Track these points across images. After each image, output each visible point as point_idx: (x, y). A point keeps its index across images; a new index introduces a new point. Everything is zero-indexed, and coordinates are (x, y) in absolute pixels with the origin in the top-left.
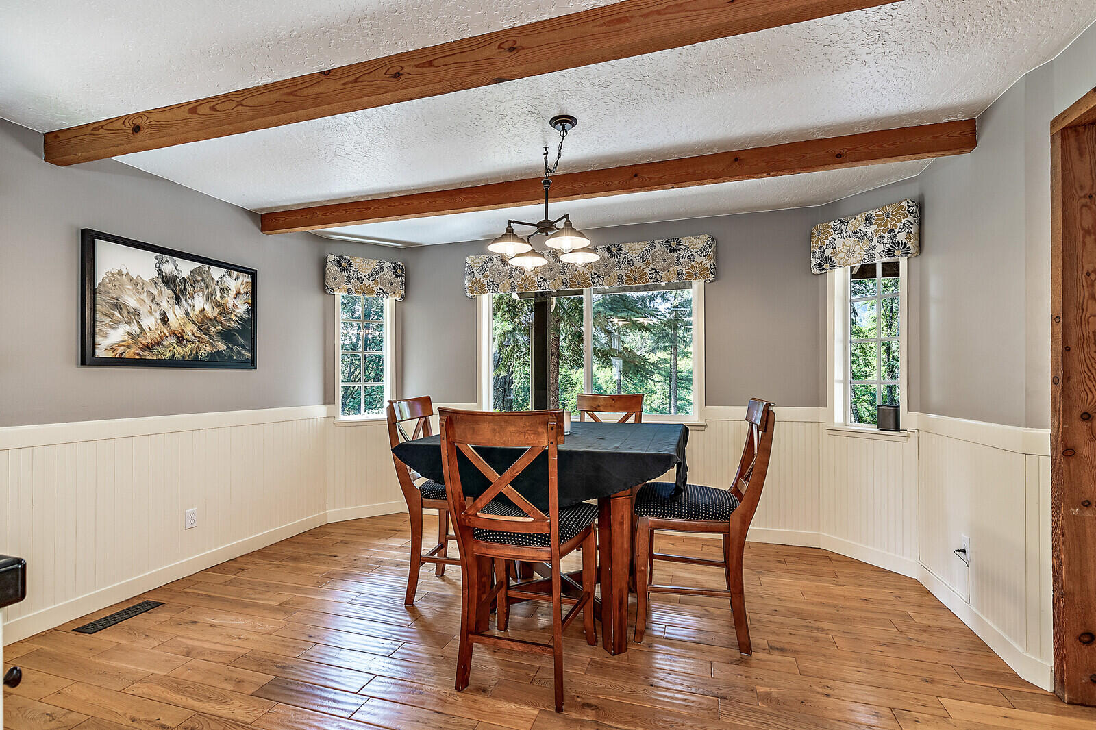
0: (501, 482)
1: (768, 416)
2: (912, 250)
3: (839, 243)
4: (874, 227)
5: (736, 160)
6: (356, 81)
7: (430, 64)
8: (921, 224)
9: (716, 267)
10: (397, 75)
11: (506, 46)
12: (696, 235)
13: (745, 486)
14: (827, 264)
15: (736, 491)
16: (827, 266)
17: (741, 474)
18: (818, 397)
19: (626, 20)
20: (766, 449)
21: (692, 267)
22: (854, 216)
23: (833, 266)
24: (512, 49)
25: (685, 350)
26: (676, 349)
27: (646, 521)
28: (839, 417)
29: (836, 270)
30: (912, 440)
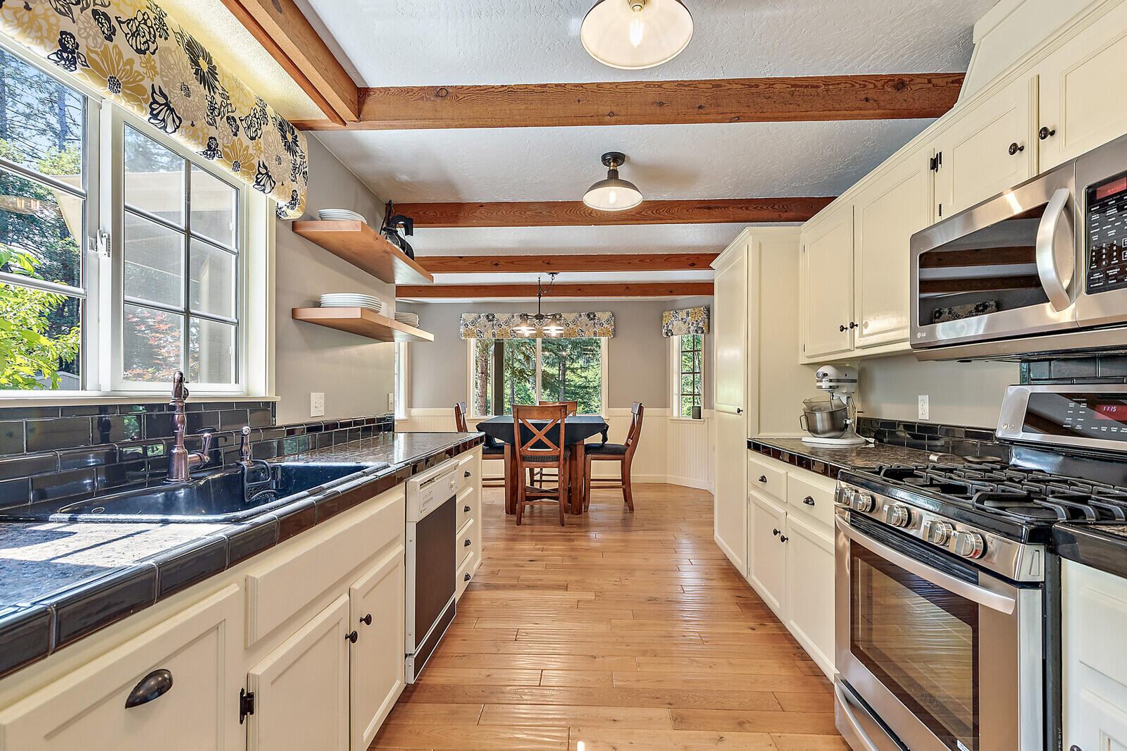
0: (540, 435)
1: (641, 409)
2: (705, 331)
3: (675, 323)
4: (690, 318)
5: (627, 288)
6: (476, 263)
7: (512, 263)
8: (709, 319)
9: (614, 330)
10: (497, 265)
11: (546, 262)
12: (604, 311)
13: (630, 442)
14: (670, 333)
15: (627, 444)
16: (669, 334)
17: (629, 437)
18: (665, 403)
19: (594, 261)
20: (640, 423)
21: (602, 330)
22: (682, 310)
23: (672, 335)
24: (548, 264)
25: (572, 367)
26: (565, 365)
27: (589, 456)
28: (675, 414)
29: (674, 336)
30: (706, 423)
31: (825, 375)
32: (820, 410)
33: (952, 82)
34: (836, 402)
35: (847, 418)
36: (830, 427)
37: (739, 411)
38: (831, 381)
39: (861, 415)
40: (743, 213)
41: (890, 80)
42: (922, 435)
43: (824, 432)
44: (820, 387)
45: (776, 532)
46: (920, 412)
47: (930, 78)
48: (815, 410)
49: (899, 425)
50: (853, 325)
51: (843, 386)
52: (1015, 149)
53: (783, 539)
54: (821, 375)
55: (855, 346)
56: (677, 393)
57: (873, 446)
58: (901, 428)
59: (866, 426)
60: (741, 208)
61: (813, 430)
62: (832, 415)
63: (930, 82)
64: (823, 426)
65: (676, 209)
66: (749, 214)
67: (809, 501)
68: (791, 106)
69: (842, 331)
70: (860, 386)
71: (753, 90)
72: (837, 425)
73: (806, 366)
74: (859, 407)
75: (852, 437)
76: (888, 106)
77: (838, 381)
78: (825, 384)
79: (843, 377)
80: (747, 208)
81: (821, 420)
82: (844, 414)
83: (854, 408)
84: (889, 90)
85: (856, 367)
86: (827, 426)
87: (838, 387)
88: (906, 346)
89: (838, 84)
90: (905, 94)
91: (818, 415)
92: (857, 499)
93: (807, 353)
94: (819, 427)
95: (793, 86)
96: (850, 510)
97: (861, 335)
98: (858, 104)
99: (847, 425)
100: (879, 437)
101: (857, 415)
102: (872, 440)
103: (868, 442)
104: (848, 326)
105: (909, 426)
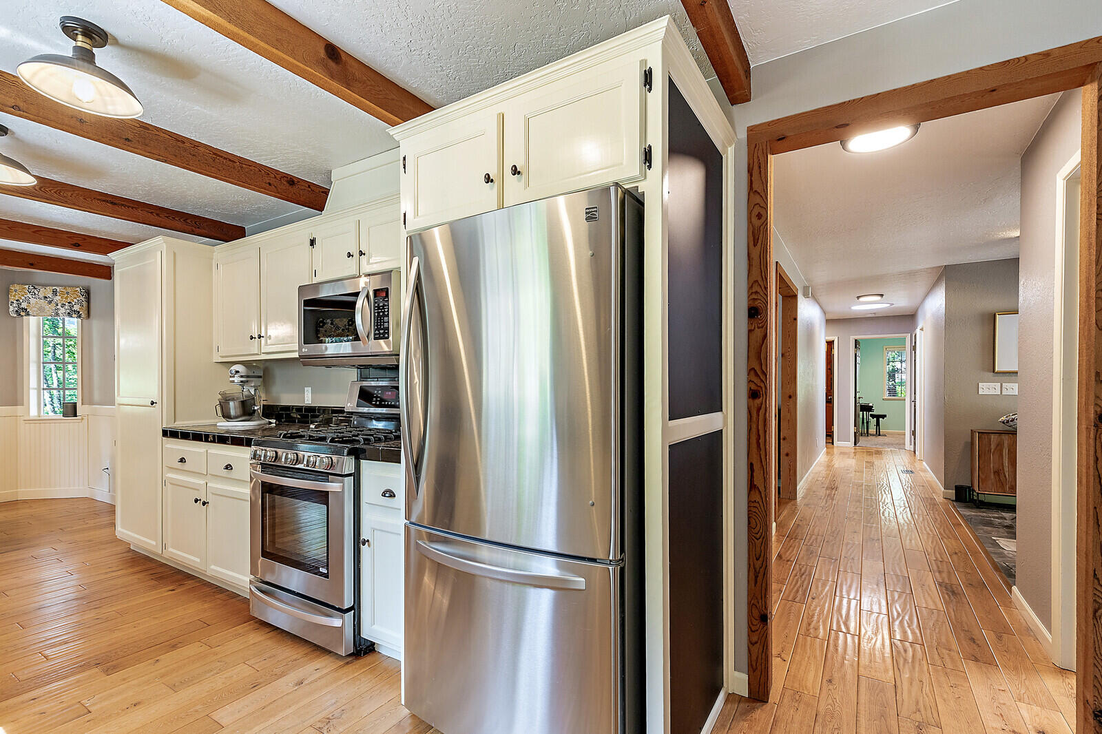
2: (83, 316)
3: (32, 301)
4: (58, 297)
8: (89, 303)
14: (22, 312)
16: (23, 314)
18: (17, 399)
22: (45, 286)
23: (27, 314)
28: (33, 412)
29: (31, 318)
30: (85, 421)
31: (237, 372)
32: (233, 400)
33: (322, 192)
34: (246, 393)
35: (255, 405)
36: (241, 413)
37: (152, 403)
38: (242, 377)
39: (265, 403)
40: (154, 218)
41: (284, 177)
42: (308, 414)
43: (236, 417)
44: (233, 382)
45: (196, 501)
46: (306, 399)
47: (310, 185)
48: (229, 400)
49: (293, 409)
50: (260, 337)
51: (252, 381)
52: (349, 255)
53: (204, 504)
54: (233, 372)
55: (262, 351)
56: (36, 387)
57: (274, 425)
58: (294, 411)
59: (269, 411)
60: (151, 213)
61: (227, 416)
62: (243, 403)
63: (309, 187)
64: (236, 412)
65: (70, 194)
66: (161, 221)
67: (228, 467)
68: (213, 169)
69: (251, 339)
70: (264, 382)
71: (180, 144)
72: (247, 410)
73: (220, 365)
74: (263, 396)
75: (259, 420)
76: (284, 194)
77: (248, 377)
78: (237, 379)
79: (251, 374)
80: (157, 215)
81: (233, 408)
82: (253, 402)
83: (260, 397)
84: (285, 183)
85: (262, 366)
86: (239, 412)
87: (247, 381)
88: (296, 355)
89: (250, 166)
90: (294, 189)
91: (231, 403)
92: (265, 456)
93: (220, 353)
94: (233, 413)
95: (215, 154)
96: (261, 464)
97: (266, 344)
98: (264, 185)
99: (254, 411)
100: (278, 418)
101: (262, 403)
102: (274, 421)
103: (270, 423)
104: (257, 337)
105: (299, 409)
